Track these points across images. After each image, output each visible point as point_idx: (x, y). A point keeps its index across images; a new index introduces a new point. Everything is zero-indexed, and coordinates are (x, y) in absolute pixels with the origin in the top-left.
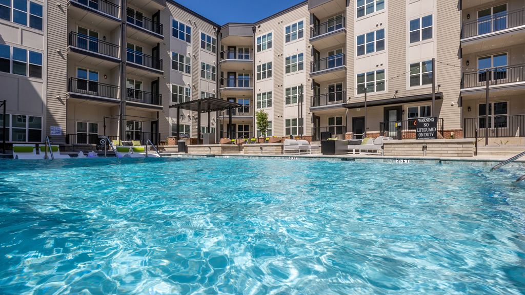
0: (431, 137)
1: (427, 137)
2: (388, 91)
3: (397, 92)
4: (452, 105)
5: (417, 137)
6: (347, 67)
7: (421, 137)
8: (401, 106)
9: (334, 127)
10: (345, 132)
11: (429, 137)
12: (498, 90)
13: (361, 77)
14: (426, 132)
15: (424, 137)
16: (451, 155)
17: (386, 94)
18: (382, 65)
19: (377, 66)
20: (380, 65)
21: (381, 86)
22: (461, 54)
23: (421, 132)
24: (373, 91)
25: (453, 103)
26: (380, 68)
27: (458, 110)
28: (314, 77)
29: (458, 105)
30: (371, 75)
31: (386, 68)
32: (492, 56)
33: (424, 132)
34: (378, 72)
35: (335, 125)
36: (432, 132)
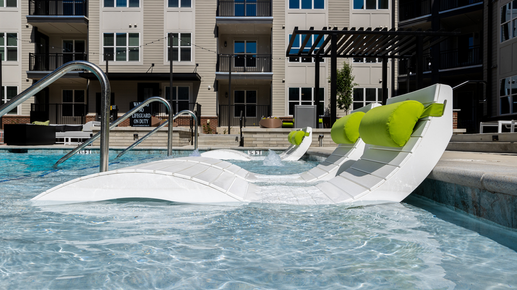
0: (146, 124)
1: (142, 124)
2: (143, 62)
3: (153, 65)
4: (209, 89)
5: (132, 124)
6: (90, 18)
7: (136, 124)
8: (158, 84)
9: (72, 104)
10: (87, 112)
11: (144, 125)
12: (245, 78)
13: (108, 37)
14: (141, 118)
15: (139, 124)
16: (161, 144)
17: (139, 66)
18: (135, 26)
19: (130, 26)
20: (133, 26)
21: (134, 55)
22: (217, 32)
23: (136, 118)
24: (125, 60)
25: (210, 87)
26: (133, 31)
27: (214, 95)
28: (37, 24)
29: (214, 90)
30: (121, 36)
31: (140, 30)
32: (245, 41)
33: (139, 118)
34: (131, 35)
35: (73, 103)
36: (147, 118)
